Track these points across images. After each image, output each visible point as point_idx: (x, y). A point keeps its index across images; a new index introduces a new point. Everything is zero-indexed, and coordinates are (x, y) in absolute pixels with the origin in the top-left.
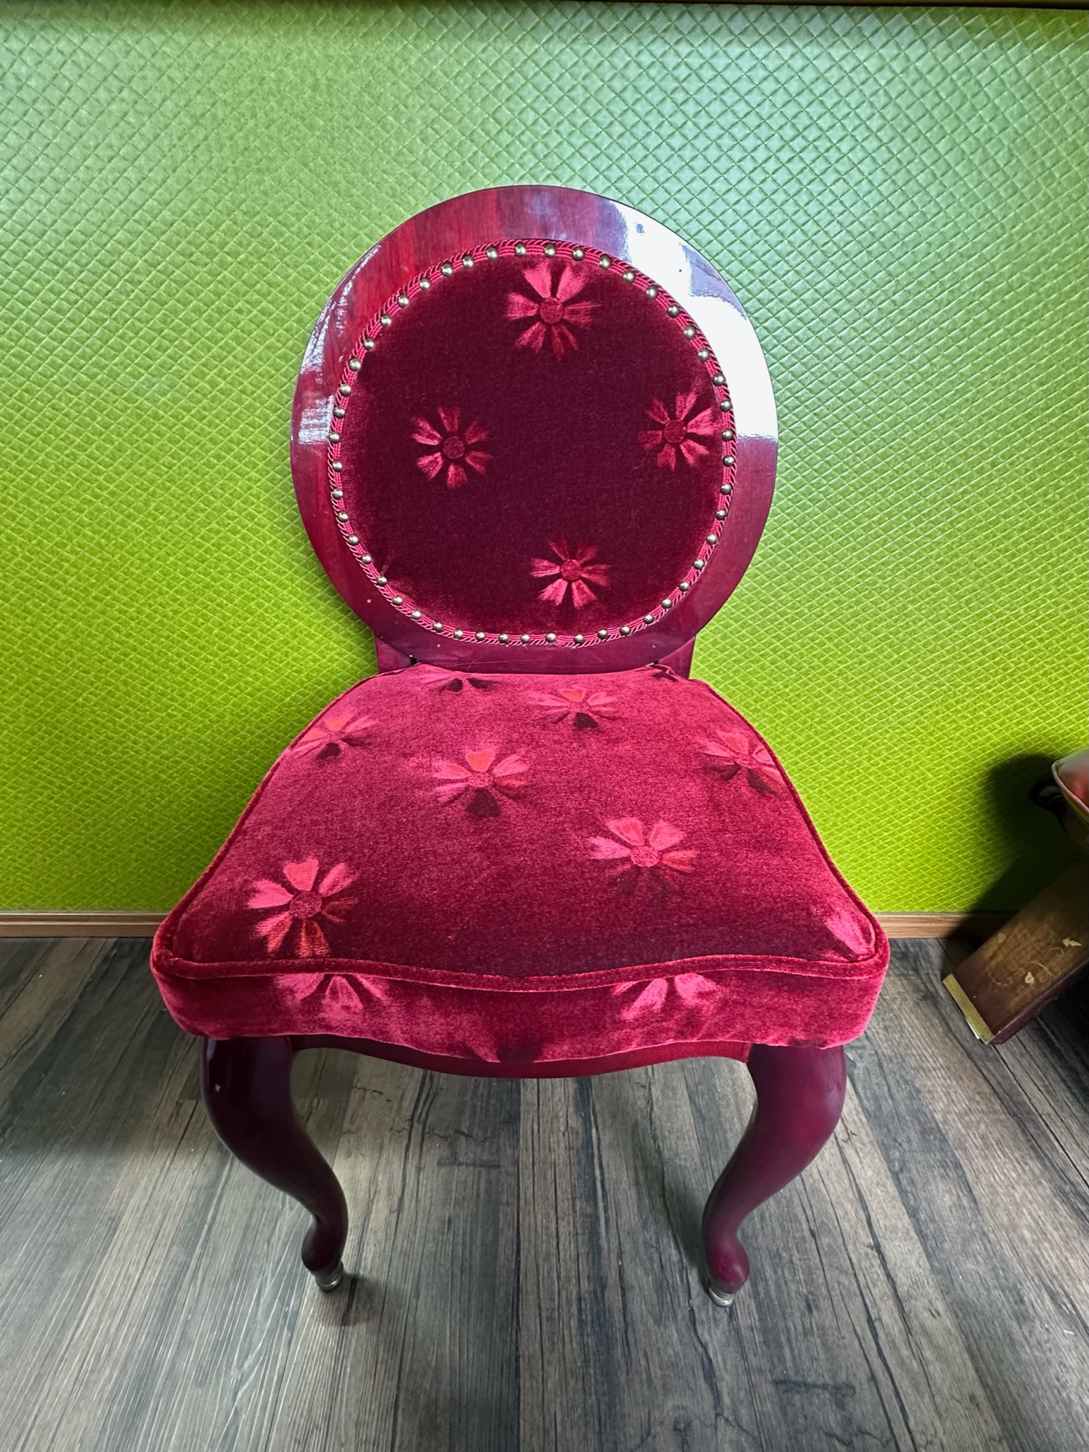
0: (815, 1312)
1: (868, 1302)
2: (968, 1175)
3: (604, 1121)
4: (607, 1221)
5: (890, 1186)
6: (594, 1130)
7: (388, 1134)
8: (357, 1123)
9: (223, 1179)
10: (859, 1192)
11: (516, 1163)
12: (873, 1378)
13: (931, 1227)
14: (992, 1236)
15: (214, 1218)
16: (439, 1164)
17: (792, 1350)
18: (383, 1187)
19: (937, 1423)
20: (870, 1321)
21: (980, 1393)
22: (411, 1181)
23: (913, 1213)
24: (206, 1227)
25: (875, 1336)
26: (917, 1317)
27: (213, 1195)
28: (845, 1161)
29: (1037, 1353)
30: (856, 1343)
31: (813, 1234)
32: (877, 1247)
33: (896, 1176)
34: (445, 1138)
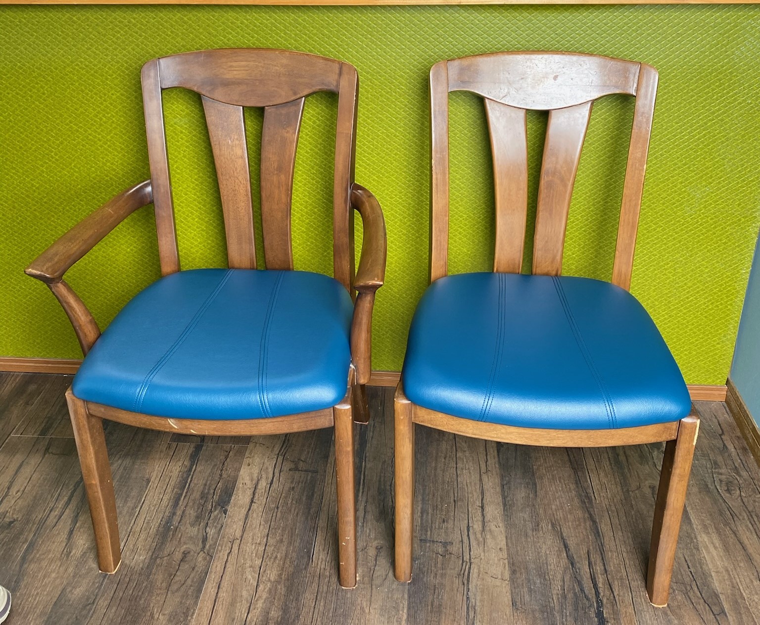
0: (445, 523)
1: (470, 521)
2: (538, 488)
3: (369, 461)
4: (363, 493)
5: (498, 489)
6: (364, 463)
7: (267, 459)
8: (252, 454)
9: (193, 470)
10: (483, 490)
11: (325, 471)
12: (462, 541)
13: (510, 502)
14: (537, 507)
15: (191, 481)
16: (290, 470)
17: (431, 532)
18: (264, 476)
19: (482, 554)
20: (468, 527)
21: (505, 547)
22: (277, 475)
23: (504, 498)
24: (188, 484)
25: (468, 531)
26: (489, 527)
27: (190, 474)
28: (481, 480)
29: (535, 539)
30: (460, 532)
31: (454, 501)
32: (482, 507)
33: (503, 486)
34: (293, 462)
